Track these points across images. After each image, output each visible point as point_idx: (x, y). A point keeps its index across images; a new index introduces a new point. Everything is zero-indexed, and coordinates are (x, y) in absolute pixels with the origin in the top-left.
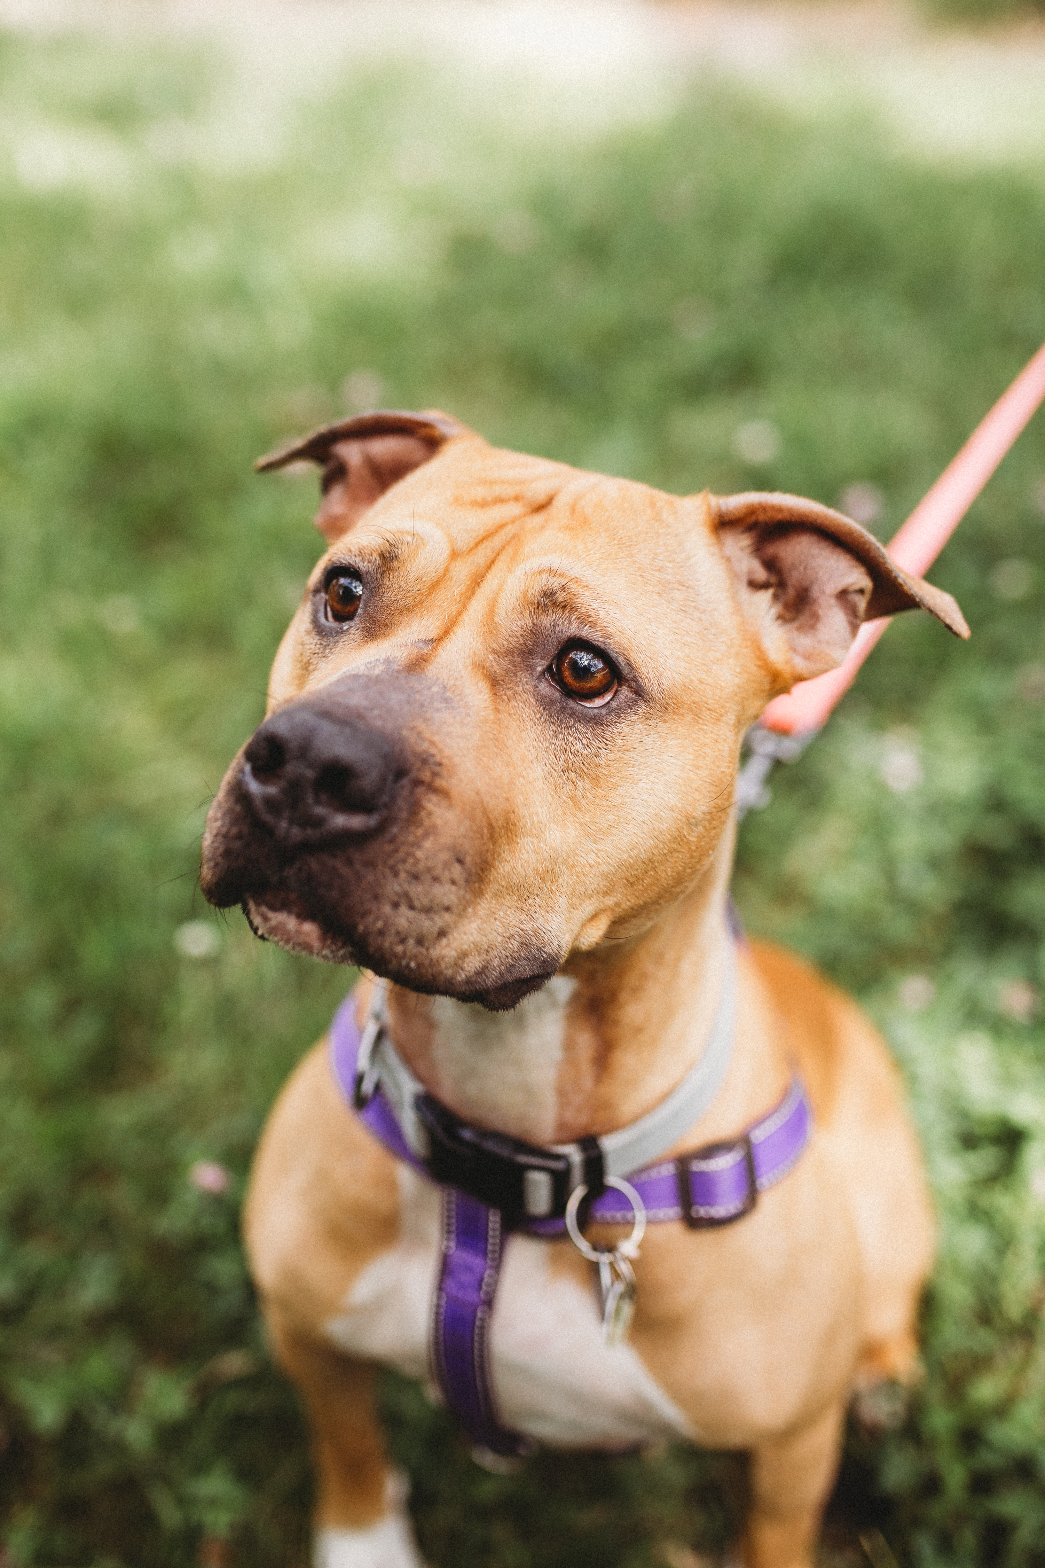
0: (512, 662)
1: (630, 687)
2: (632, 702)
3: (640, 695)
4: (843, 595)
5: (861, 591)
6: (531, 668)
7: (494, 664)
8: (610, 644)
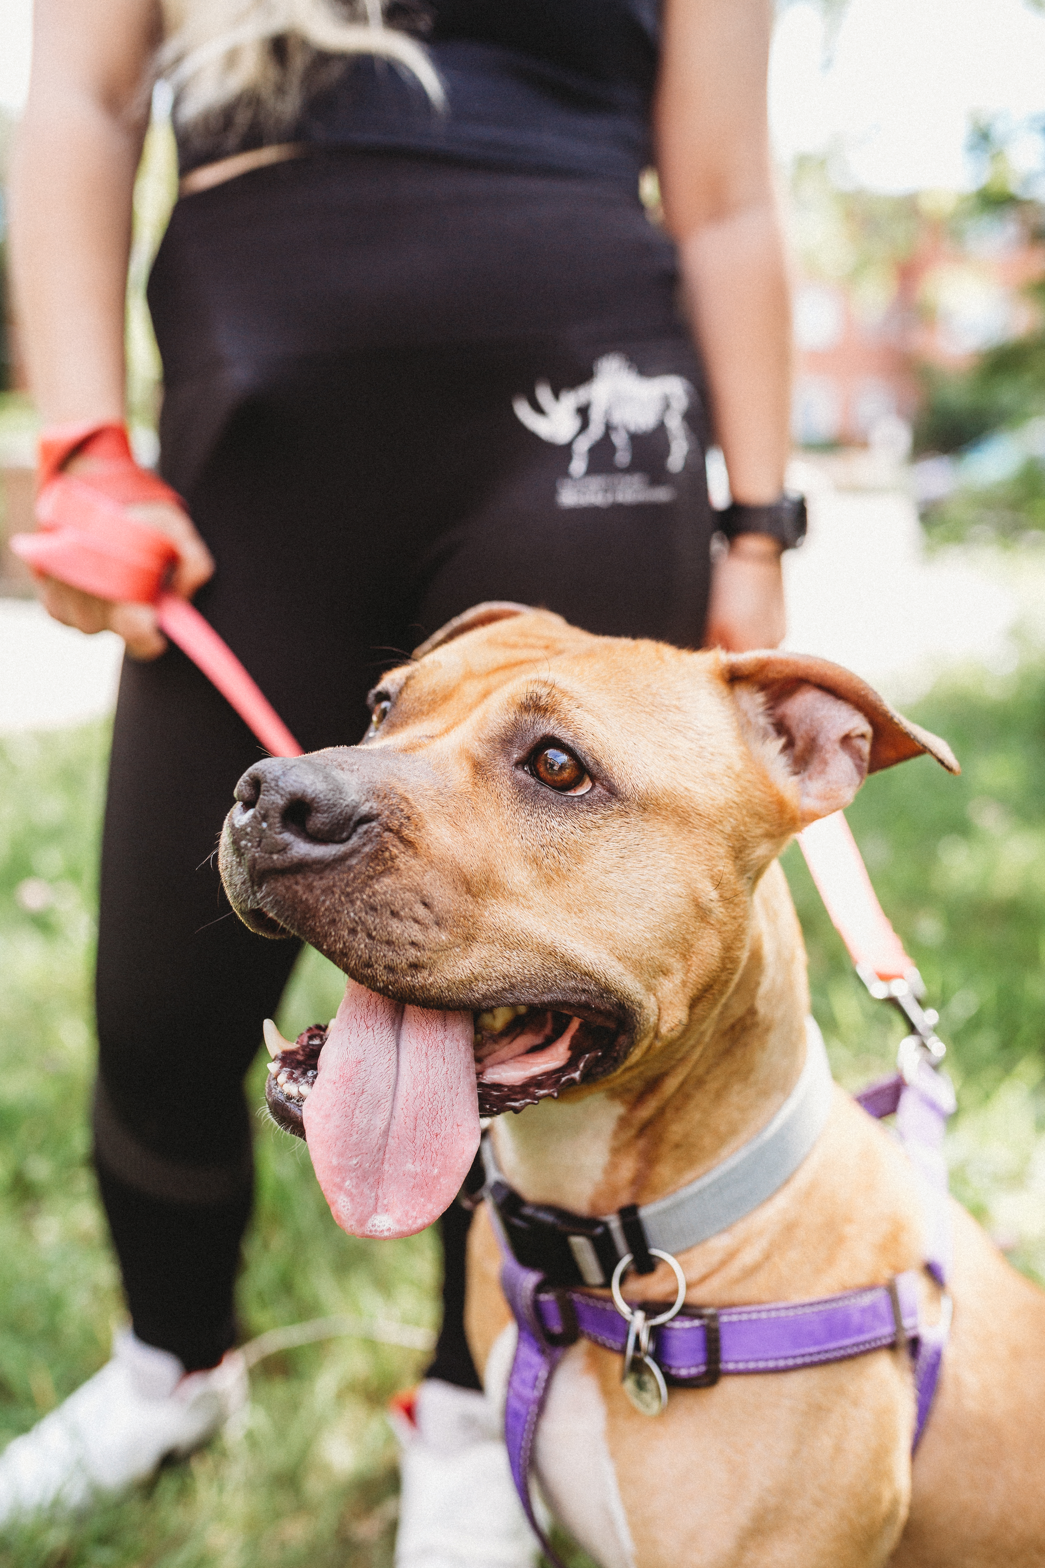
0: (493, 748)
1: (602, 784)
2: (606, 798)
3: (613, 794)
4: (846, 740)
5: (863, 736)
6: (509, 754)
7: (479, 748)
8: (578, 743)
